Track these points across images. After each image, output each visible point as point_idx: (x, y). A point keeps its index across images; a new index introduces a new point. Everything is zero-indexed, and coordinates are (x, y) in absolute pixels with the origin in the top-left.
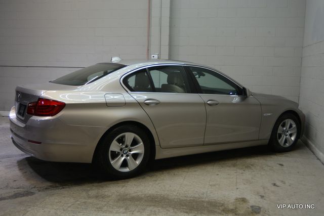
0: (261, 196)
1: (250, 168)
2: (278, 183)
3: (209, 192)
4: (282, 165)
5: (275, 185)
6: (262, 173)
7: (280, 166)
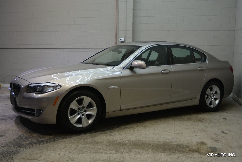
0: (215, 140)
1: (202, 121)
2: (225, 131)
3: (175, 138)
4: (225, 119)
5: (223, 132)
6: (212, 125)
7: (224, 119)
